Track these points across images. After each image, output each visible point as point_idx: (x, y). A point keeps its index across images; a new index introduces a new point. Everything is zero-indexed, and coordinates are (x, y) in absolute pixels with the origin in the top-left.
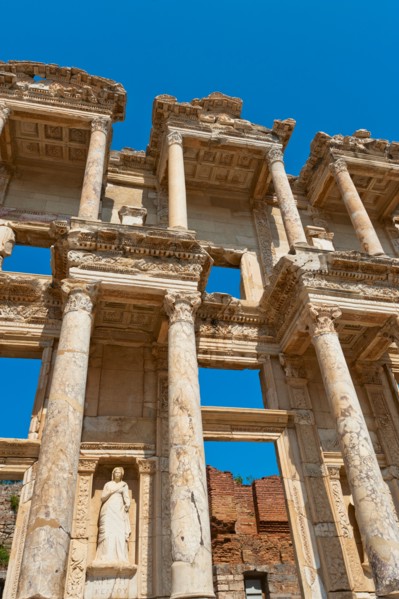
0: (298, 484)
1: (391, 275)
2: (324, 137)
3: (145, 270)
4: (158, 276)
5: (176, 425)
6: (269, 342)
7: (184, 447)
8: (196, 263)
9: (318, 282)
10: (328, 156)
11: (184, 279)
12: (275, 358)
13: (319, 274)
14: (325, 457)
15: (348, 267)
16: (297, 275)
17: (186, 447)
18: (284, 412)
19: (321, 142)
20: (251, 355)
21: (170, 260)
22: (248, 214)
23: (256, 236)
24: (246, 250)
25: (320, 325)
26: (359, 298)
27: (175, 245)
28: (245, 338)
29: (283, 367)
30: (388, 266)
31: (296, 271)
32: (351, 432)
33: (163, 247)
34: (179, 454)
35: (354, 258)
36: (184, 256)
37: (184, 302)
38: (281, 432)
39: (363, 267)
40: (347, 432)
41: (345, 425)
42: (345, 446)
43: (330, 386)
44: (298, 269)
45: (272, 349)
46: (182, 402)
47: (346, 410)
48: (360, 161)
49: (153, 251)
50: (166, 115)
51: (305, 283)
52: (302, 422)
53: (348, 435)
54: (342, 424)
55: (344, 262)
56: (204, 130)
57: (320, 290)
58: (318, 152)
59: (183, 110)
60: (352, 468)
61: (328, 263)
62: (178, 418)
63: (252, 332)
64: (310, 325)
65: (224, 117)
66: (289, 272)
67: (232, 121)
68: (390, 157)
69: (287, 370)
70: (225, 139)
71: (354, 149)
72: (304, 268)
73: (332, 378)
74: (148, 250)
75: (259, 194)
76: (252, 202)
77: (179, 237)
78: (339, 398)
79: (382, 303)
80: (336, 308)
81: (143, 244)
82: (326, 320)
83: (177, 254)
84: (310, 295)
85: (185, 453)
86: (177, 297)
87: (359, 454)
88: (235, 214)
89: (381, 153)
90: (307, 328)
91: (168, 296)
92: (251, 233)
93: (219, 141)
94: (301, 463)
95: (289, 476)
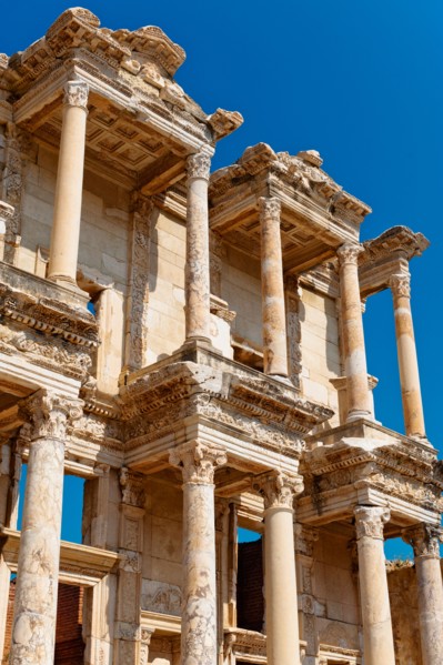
0: (107, 647)
1: (289, 416)
2: (268, 154)
3: (23, 351)
4: (38, 363)
5: (34, 585)
6: (114, 448)
7: (41, 616)
8: (84, 351)
9: (211, 409)
10: (263, 183)
11: (67, 374)
12: (116, 472)
13: (216, 398)
14: (143, 616)
15: (250, 397)
16: (191, 391)
17: (42, 616)
18: (114, 555)
19: (263, 159)
20: (89, 463)
21: (55, 340)
22: (124, 216)
23: (130, 261)
24: (111, 286)
25: (199, 471)
26: (247, 440)
27: (70, 322)
28: (88, 437)
29: (121, 487)
30: (291, 407)
31: (192, 385)
32: (201, 617)
33: (53, 321)
34: (33, 624)
35: (261, 390)
36: (75, 339)
37: (62, 410)
38: (101, 577)
39: (265, 400)
40: (196, 615)
41: (197, 607)
42: (190, 631)
43: (192, 554)
44: (195, 384)
45: (115, 459)
46: (44, 558)
47: (203, 590)
48: (297, 207)
49: (39, 323)
50: (76, 42)
51: (199, 407)
52: (128, 568)
53: (197, 619)
54: (194, 604)
55: (248, 391)
56: (121, 91)
57: (213, 423)
58: (250, 166)
59: (105, 47)
60: (191, 657)
61: (231, 386)
62: (38, 577)
63: (98, 429)
64: (186, 464)
65: (152, 70)
66: (182, 381)
67: (161, 82)
68: (333, 210)
69: (126, 493)
70: (146, 116)
71: (296, 184)
72: (203, 386)
73: (198, 546)
74: (33, 322)
75: (150, 189)
76: (135, 197)
77: (78, 315)
78: (198, 572)
79: (270, 453)
80: (223, 453)
81: (30, 311)
82: (208, 466)
83: (66, 334)
84: (200, 427)
85: (41, 624)
86: (56, 402)
87: (202, 644)
88: (108, 211)
89: (324, 201)
90: (181, 464)
91: (47, 400)
92: (122, 253)
93: (136, 114)
94: (116, 621)
95: (98, 635)
